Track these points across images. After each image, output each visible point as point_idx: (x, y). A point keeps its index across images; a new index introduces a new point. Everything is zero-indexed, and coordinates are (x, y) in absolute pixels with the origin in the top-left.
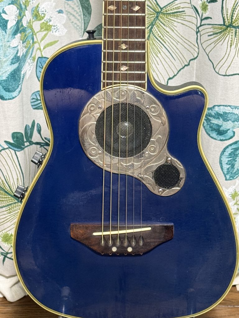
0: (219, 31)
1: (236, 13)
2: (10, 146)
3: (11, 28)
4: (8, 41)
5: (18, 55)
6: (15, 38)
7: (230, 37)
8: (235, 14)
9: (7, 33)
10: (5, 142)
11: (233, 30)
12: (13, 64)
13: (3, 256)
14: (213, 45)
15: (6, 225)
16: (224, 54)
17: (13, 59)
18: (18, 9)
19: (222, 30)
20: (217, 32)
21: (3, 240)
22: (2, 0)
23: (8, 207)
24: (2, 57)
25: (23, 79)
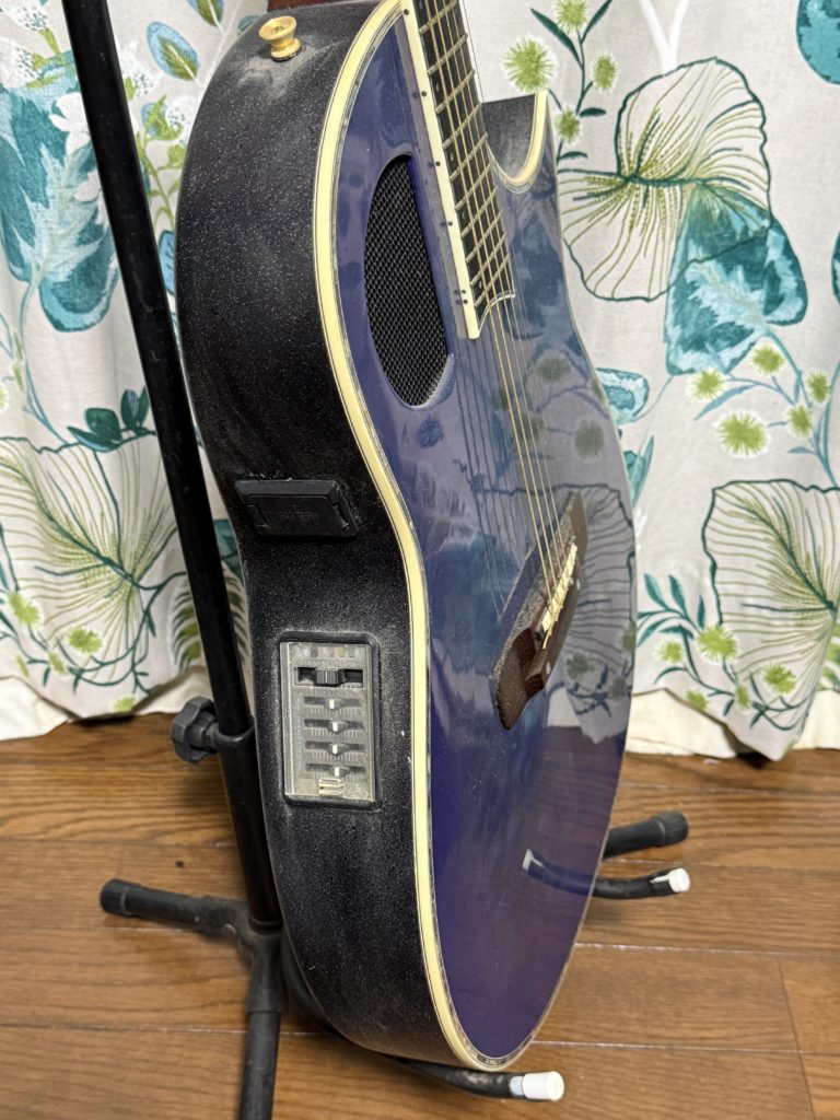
0: (604, 190)
1: (651, 146)
2: (82, 440)
3: (76, 152)
4: (69, 187)
5: (98, 222)
6: (87, 178)
7: (632, 206)
8: (647, 148)
9: (66, 164)
10: (71, 429)
11: (639, 189)
12: (85, 243)
14: (584, 224)
16: (613, 248)
17: (83, 231)
19: (613, 187)
20: (600, 191)
21: (72, 643)
22: (51, 80)
23: (81, 574)
24: (53, 227)
25: (114, 281)
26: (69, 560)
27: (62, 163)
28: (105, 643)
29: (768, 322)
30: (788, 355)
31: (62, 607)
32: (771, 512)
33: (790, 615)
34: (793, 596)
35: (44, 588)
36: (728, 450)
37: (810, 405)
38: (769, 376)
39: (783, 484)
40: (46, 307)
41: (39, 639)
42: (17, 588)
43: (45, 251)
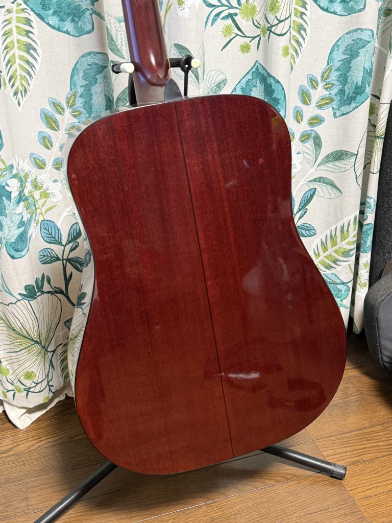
2: (24, 297)
3: (15, 198)
4: (14, 209)
5: (23, 220)
6: (18, 206)
9: (12, 202)
10: (19, 294)
12: (20, 228)
13: (26, 392)
15: (26, 365)
17: (19, 224)
18: (19, 181)
21: (24, 379)
22: (4, 175)
23: (27, 349)
24: (9, 223)
25: (30, 240)
26: (21, 345)
27: (10, 202)
28: (38, 375)
31: (19, 365)
35: (12, 359)
40: (8, 251)
41: (10, 381)
43: (7, 232)
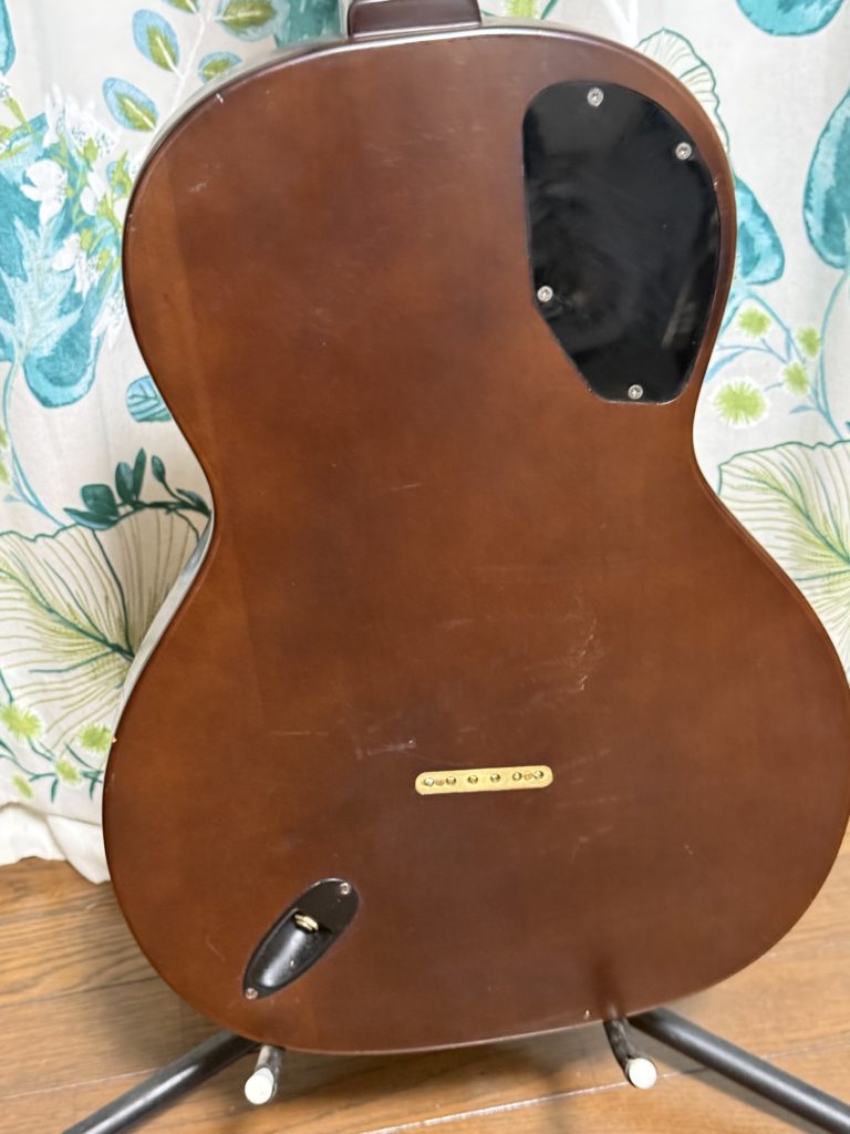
2: (80, 520)
3: (50, 220)
4: (46, 257)
5: (77, 290)
6: (62, 246)
9: (42, 234)
10: (66, 510)
12: (66, 313)
13: (89, 781)
17: (64, 300)
18: (63, 168)
21: (84, 745)
22: (18, 151)
23: (88, 665)
24: (35, 300)
25: (97, 349)
26: (75, 652)
27: (37, 233)
29: (748, 284)
30: (774, 315)
31: (69, 706)
32: (782, 480)
33: (817, 582)
34: (817, 562)
35: (45, 691)
36: (728, 421)
37: (804, 361)
38: (758, 339)
39: (790, 447)
40: (32, 384)
41: (42, 751)
42: (11, 700)
43: (27, 326)
